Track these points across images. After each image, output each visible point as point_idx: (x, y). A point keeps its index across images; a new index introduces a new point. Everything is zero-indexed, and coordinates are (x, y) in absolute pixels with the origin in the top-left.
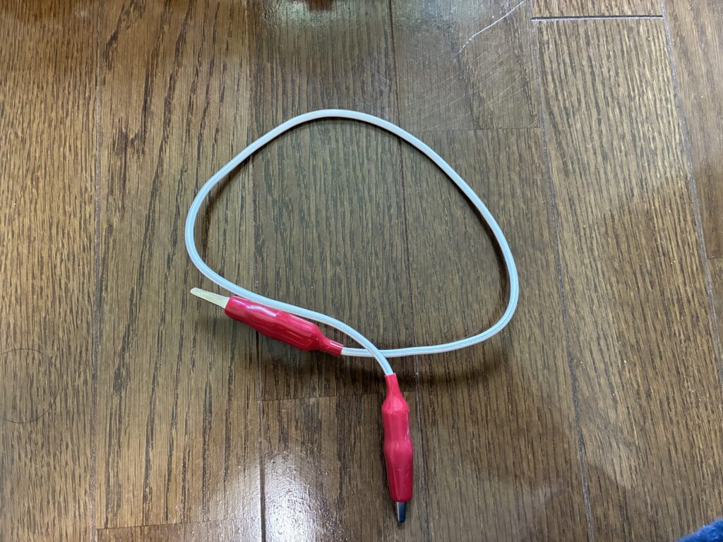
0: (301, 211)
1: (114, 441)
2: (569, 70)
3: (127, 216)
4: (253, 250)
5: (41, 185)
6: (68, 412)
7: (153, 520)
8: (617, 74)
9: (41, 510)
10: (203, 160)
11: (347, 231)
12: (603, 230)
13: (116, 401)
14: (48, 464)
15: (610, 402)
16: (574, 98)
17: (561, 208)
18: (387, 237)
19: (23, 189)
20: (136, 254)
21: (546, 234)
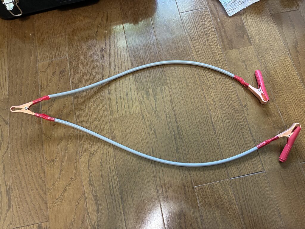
0: (139, 56)
1: (110, 103)
2: (189, 21)
3: (105, 63)
4: (131, 65)
5: (88, 60)
6: (100, 99)
7: (120, 116)
8: (199, 20)
9: (98, 117)
10: (118, 50)
11: (149, 58)
12: (201, 50)
13: (109, 96)
14: (98, 109)
15: (207, 81)
16: (191, 26)
17: (191, 47)
18: (157, 58)
19: (84, 61)
20: (108, 69)
21: (189, 52)
